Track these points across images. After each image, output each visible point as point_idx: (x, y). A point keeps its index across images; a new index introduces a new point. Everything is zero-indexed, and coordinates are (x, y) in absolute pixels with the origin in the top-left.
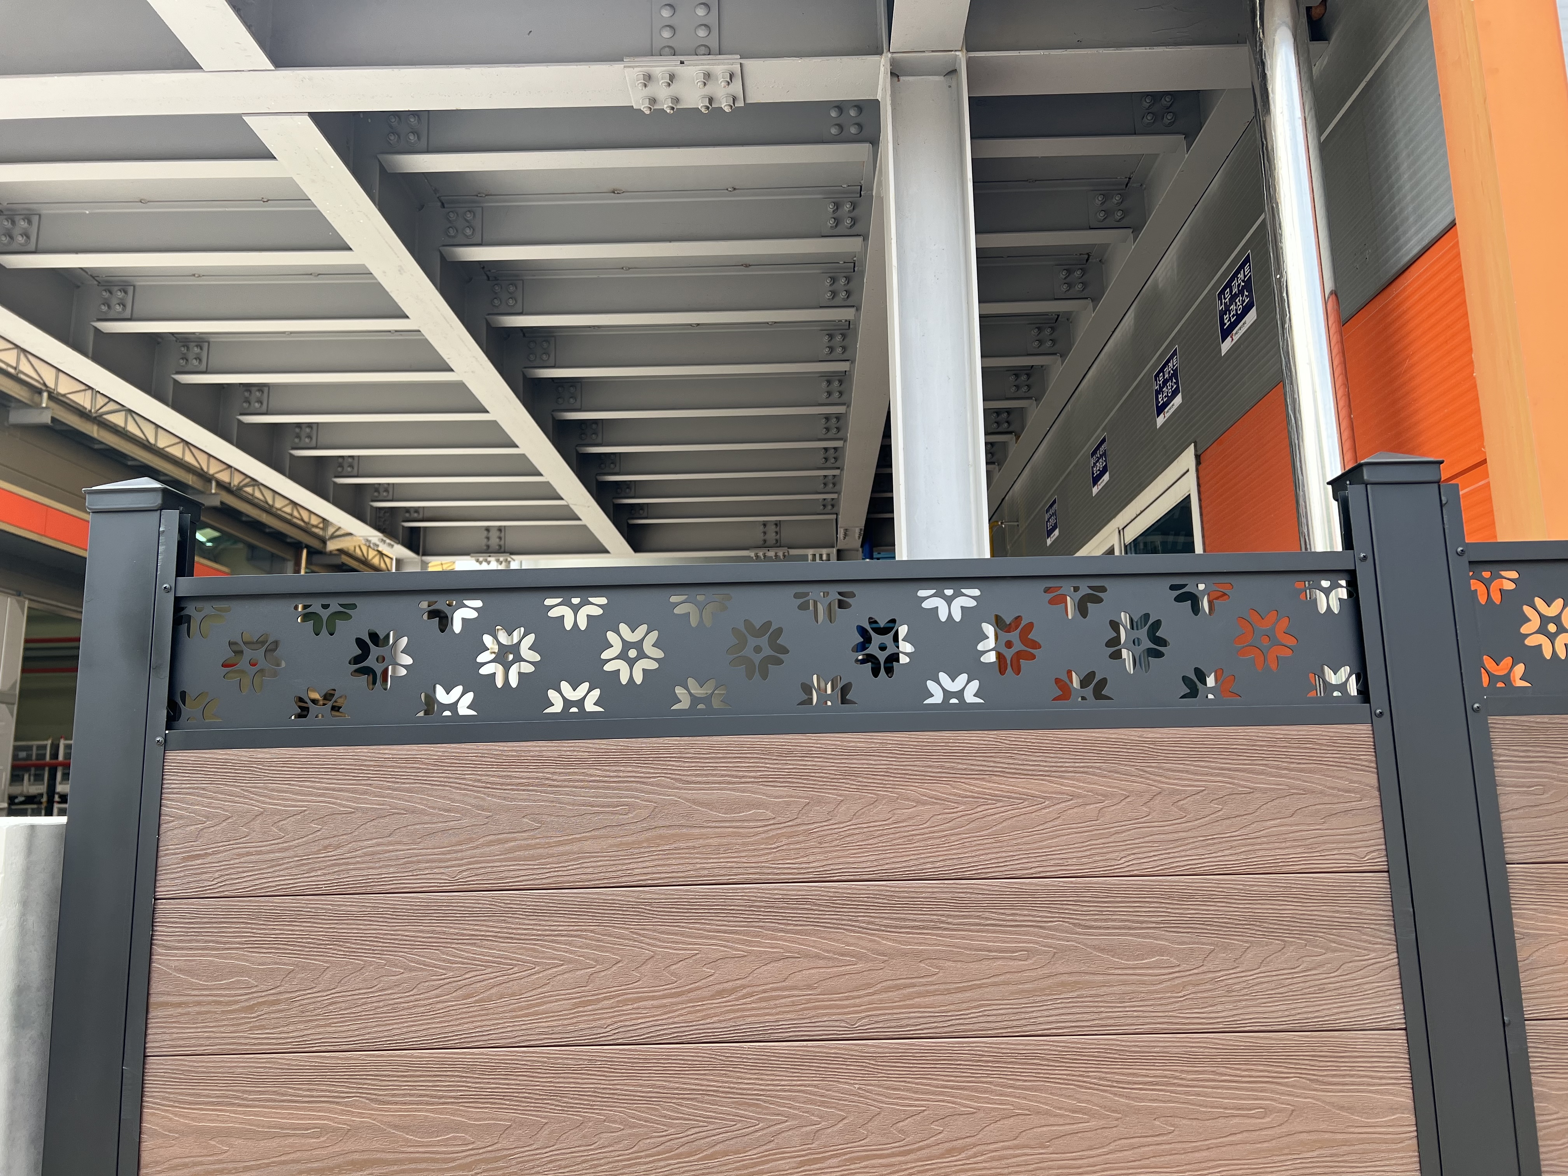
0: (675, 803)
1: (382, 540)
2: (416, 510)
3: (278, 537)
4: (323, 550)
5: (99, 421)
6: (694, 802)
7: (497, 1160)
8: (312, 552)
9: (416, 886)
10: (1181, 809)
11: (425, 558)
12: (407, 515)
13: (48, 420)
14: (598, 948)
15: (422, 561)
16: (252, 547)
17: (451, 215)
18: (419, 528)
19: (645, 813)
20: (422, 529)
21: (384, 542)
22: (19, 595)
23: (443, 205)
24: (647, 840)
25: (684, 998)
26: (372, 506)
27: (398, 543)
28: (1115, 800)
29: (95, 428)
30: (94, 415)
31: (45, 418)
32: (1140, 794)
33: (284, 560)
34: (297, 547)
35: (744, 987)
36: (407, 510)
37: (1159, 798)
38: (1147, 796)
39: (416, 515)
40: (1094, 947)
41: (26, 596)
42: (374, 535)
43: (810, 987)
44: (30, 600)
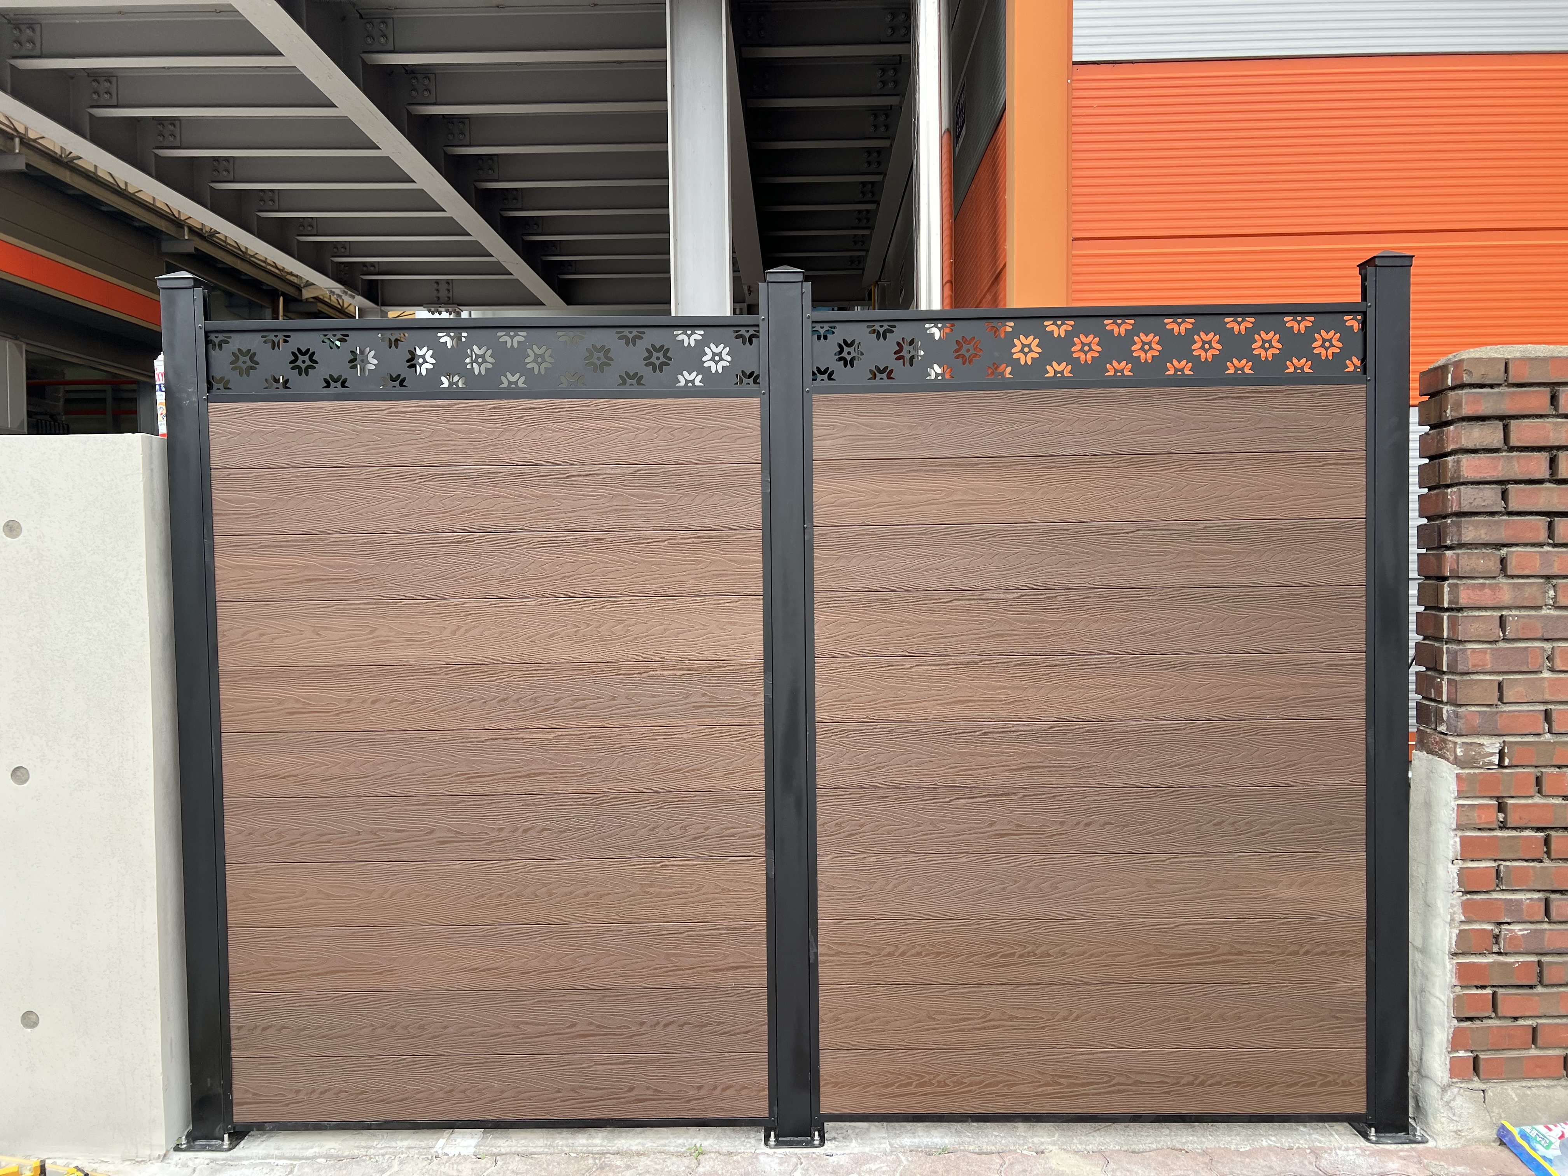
0: (442, 430)
1: (344, 291)
2: (372, 264)
3: (253, 285)
4: (299, 298)
5: (71, 166)
6: (451, 429)
7: (368, 579)
8: (288, 300)
9: (327, 465)
10: (672, 435)
11: (383, 308)
12: (365, 269)
13: (23, 167)
14: (410, 493)
15: (382, 311)
16: (229, 294)
17: (368, 26)
18: (377, 280)
19: (428, 434)
20: (379, 283)
21: (346, 293)
22: (16, 339)
23: (361, 17)
24: (430, 446)
25: (448, 514)
26: (332, 261)
27: (358, 295)
28: (642, 431)
29: (68, 173)
30: (65, 160)
31: (20, 165)
32: (654, 428)
33: (262, 307)
34: (272, 295)
35: (474, 510)
36: (364, 264)
37: (662, 430)
38: (657, 429)
39: (372, 268)
40: (630, 495)
41: (23, 339)
42: (337, 287)
43: (504, 510)
44: (27, 344)
